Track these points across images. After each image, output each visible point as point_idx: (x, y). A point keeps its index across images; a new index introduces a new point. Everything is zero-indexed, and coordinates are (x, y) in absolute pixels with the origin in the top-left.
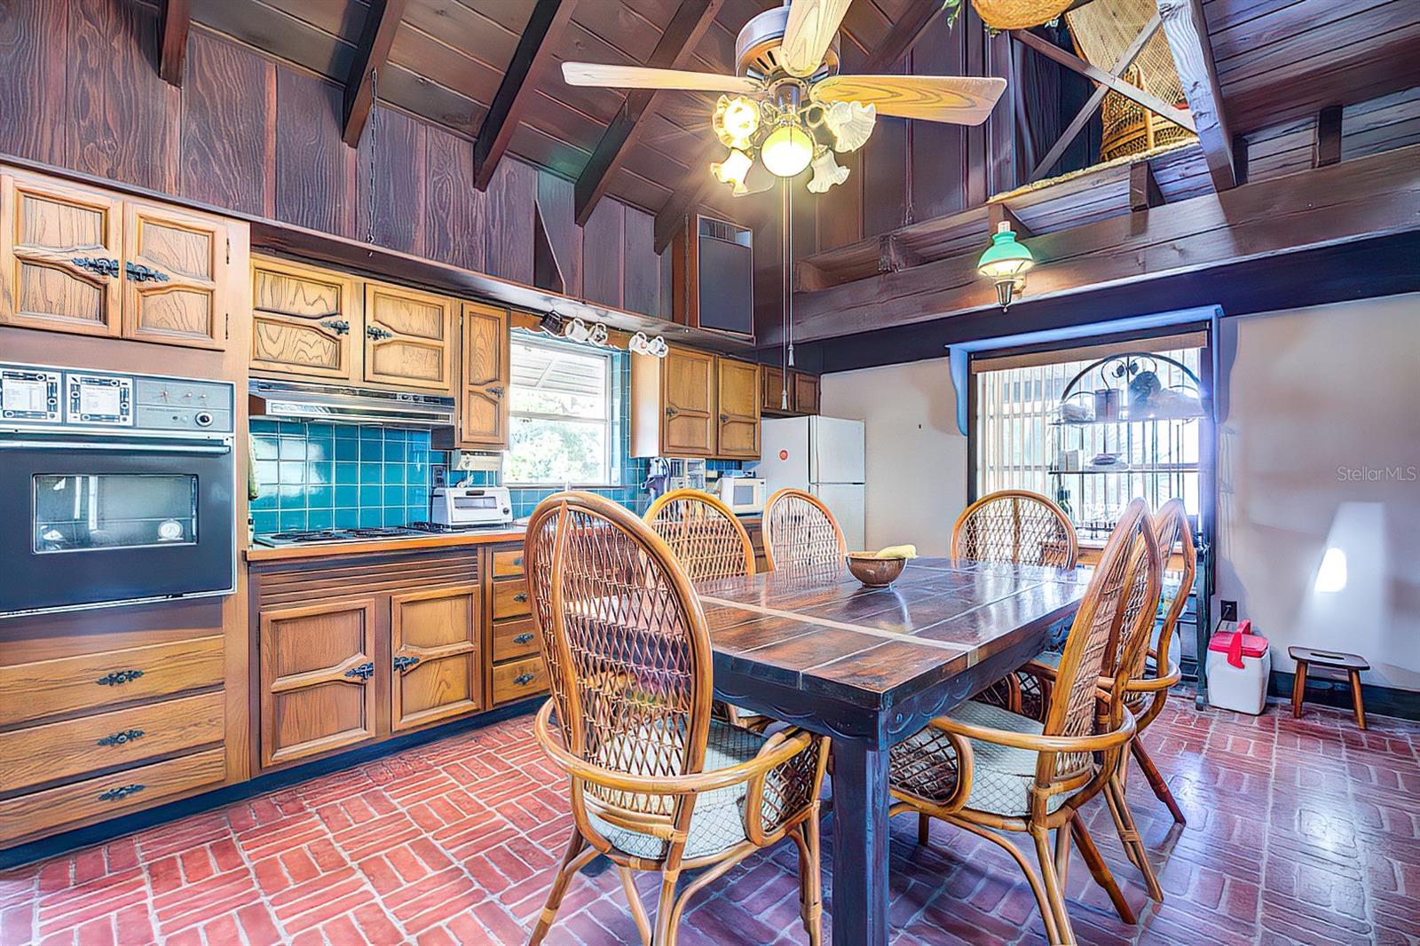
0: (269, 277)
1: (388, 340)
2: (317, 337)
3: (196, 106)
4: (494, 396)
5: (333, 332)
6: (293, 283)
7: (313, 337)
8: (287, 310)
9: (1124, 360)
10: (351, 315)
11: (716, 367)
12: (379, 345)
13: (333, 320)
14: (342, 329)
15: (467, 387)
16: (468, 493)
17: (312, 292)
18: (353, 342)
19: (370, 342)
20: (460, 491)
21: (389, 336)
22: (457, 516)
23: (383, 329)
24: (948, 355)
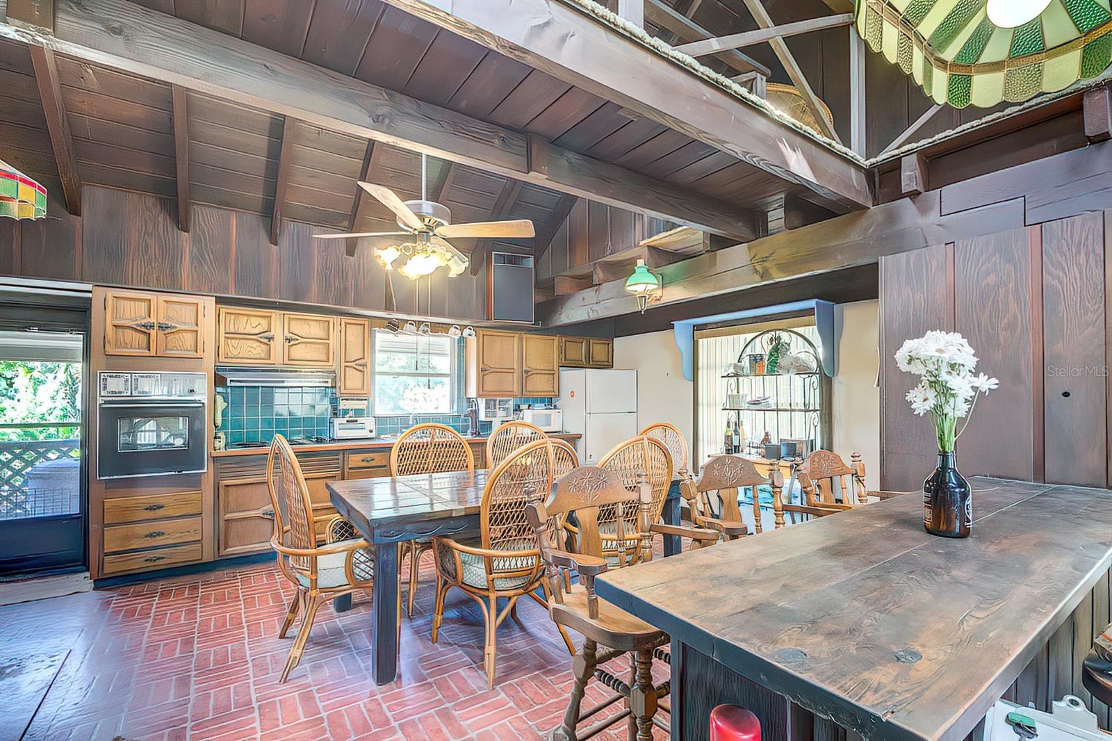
0: (233, 317)
1: (297, 342)
2: (259, 344)
3: (197, 241)
4: (361, 368)
5: (266, 341)
6: (246, 318)
7: (255, 344)
8: (242, 332)
9: (773, 333)
10: (277, 332)
11: (521, 340)
12: (292, 345)
13: (266, 335)
14: (270, 339)
15: (343, 364)
16: (347, 421)
17: (255, 321)
18: (278, 344)
19: (287, 344)
20: (344, 420)
21: (297, 340)
22: (339, 434)
23: (294, 336)
24: (673, 328)
